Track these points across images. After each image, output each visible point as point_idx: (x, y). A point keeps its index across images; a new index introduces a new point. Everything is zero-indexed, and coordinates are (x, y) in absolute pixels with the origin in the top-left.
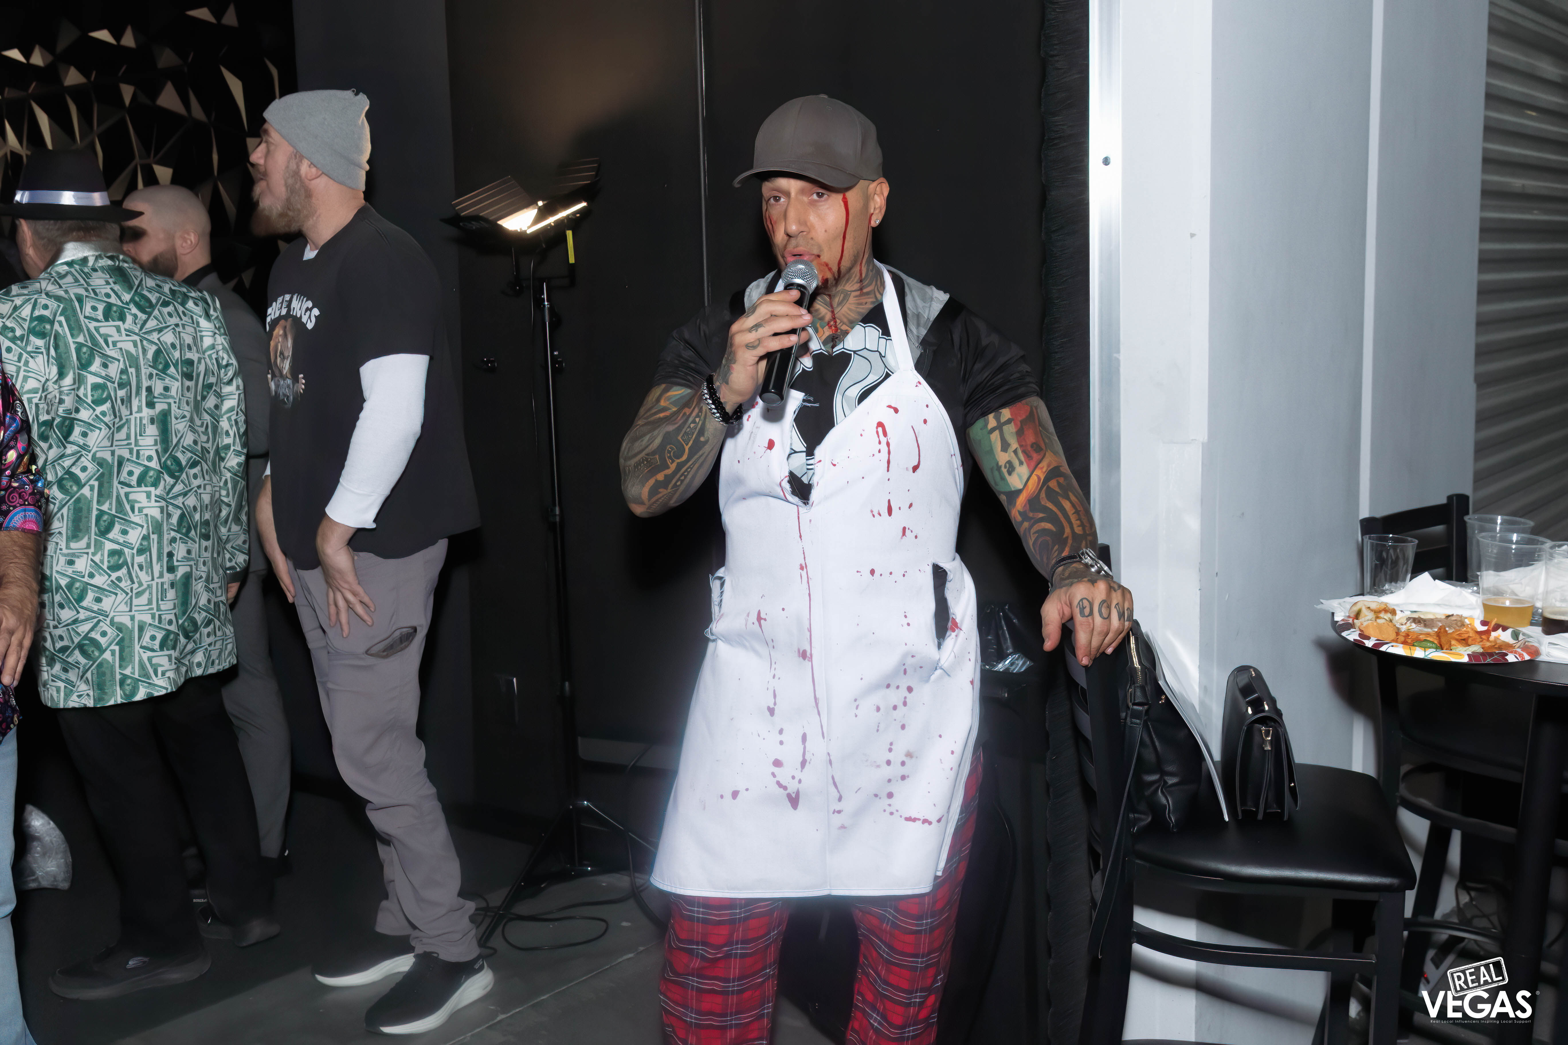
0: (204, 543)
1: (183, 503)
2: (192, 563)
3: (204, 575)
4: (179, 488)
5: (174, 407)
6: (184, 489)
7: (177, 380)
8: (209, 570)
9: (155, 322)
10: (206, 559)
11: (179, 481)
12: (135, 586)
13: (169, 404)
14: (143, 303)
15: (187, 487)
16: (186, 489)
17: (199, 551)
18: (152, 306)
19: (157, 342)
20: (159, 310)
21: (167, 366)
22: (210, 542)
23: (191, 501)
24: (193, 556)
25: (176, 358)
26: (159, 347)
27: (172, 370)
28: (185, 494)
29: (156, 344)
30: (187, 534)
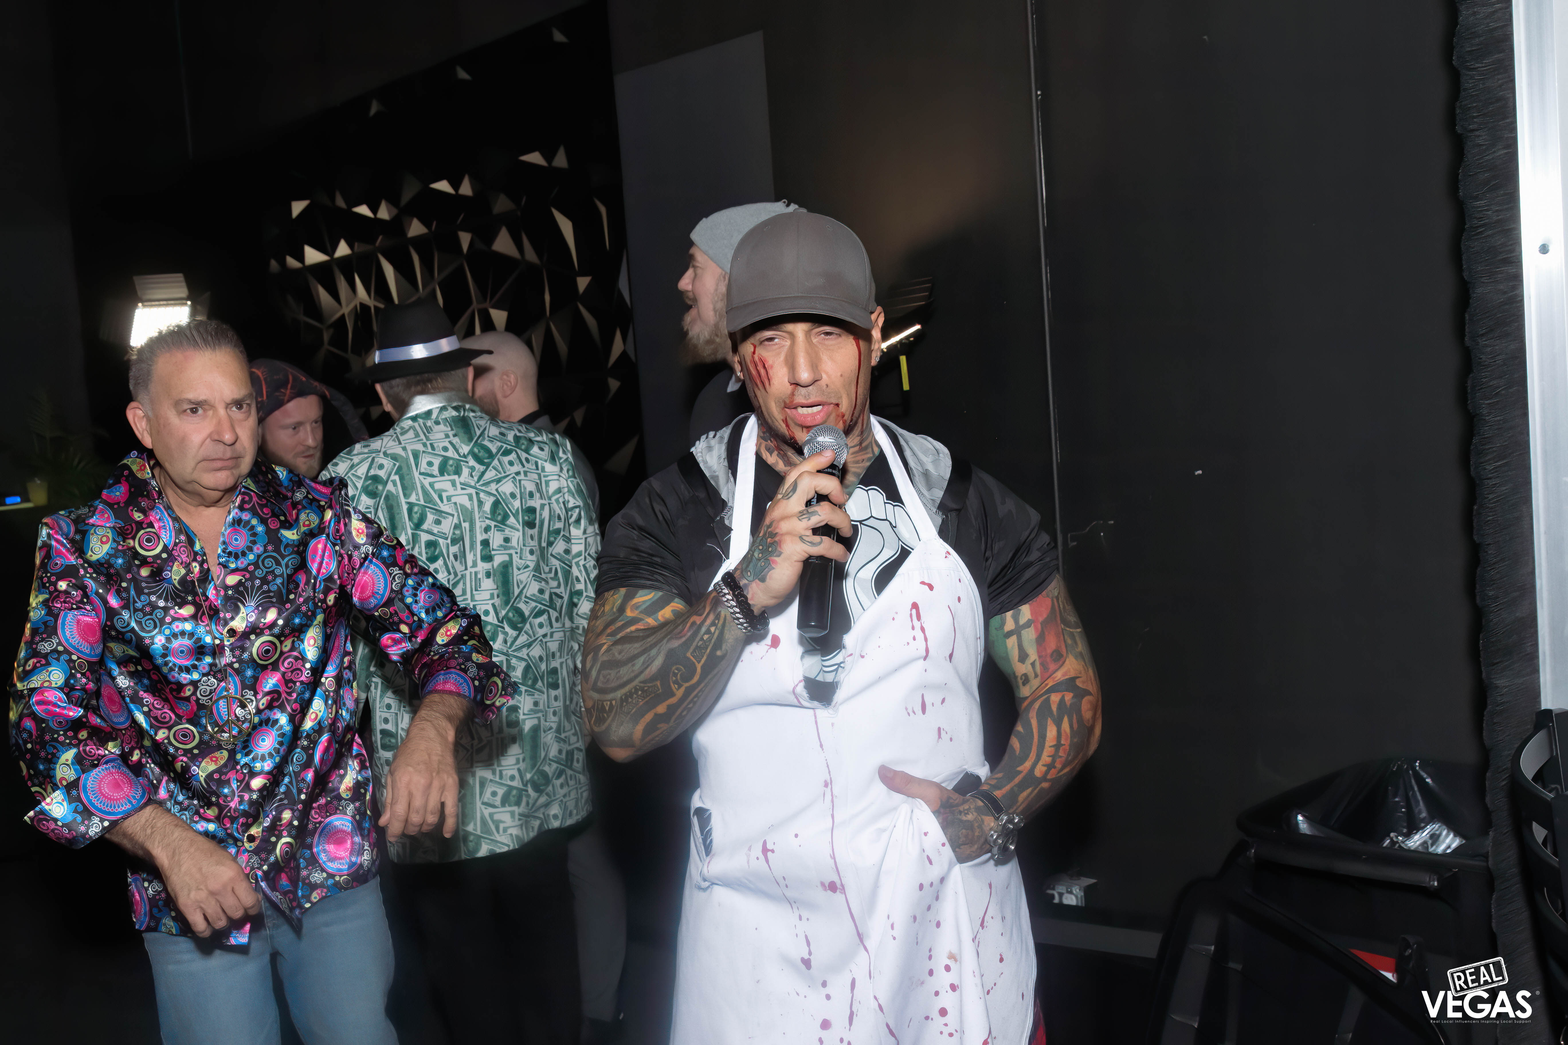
0: (553, 693)
1: (528, 654)
2: (540, 715)
3: (554, 726)
4: (523, 639)
5: (516, 558)
6: (528, 640)
7: (518, 530)
8: (560, 720)
9: (494, 472)
10: (557, 709)
11: (523, 633)
12: (476, 742)
13: (510, 555)
14: (482, 454)
15: (531, 637)
16: (531, 640)
17: (548, 702)
18: (491, 456)
19: (495, 493)
20: (499, 460)
21: (506, 517)
22: (560, 690)
23: (536, 651)
24: (541, 707)
25: (516, 508)
26: (498, 499)
27: (512, 520)
28: (529, 645)
29: (494, 495)
30: (533, 686)
